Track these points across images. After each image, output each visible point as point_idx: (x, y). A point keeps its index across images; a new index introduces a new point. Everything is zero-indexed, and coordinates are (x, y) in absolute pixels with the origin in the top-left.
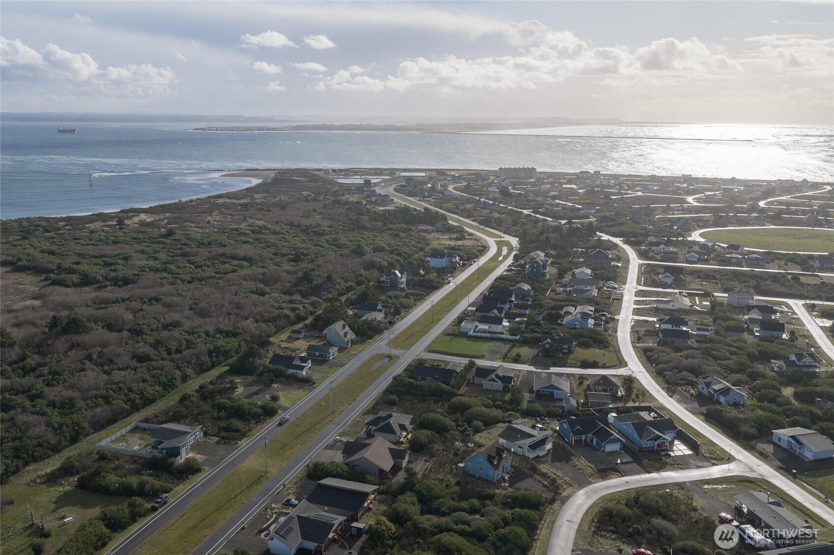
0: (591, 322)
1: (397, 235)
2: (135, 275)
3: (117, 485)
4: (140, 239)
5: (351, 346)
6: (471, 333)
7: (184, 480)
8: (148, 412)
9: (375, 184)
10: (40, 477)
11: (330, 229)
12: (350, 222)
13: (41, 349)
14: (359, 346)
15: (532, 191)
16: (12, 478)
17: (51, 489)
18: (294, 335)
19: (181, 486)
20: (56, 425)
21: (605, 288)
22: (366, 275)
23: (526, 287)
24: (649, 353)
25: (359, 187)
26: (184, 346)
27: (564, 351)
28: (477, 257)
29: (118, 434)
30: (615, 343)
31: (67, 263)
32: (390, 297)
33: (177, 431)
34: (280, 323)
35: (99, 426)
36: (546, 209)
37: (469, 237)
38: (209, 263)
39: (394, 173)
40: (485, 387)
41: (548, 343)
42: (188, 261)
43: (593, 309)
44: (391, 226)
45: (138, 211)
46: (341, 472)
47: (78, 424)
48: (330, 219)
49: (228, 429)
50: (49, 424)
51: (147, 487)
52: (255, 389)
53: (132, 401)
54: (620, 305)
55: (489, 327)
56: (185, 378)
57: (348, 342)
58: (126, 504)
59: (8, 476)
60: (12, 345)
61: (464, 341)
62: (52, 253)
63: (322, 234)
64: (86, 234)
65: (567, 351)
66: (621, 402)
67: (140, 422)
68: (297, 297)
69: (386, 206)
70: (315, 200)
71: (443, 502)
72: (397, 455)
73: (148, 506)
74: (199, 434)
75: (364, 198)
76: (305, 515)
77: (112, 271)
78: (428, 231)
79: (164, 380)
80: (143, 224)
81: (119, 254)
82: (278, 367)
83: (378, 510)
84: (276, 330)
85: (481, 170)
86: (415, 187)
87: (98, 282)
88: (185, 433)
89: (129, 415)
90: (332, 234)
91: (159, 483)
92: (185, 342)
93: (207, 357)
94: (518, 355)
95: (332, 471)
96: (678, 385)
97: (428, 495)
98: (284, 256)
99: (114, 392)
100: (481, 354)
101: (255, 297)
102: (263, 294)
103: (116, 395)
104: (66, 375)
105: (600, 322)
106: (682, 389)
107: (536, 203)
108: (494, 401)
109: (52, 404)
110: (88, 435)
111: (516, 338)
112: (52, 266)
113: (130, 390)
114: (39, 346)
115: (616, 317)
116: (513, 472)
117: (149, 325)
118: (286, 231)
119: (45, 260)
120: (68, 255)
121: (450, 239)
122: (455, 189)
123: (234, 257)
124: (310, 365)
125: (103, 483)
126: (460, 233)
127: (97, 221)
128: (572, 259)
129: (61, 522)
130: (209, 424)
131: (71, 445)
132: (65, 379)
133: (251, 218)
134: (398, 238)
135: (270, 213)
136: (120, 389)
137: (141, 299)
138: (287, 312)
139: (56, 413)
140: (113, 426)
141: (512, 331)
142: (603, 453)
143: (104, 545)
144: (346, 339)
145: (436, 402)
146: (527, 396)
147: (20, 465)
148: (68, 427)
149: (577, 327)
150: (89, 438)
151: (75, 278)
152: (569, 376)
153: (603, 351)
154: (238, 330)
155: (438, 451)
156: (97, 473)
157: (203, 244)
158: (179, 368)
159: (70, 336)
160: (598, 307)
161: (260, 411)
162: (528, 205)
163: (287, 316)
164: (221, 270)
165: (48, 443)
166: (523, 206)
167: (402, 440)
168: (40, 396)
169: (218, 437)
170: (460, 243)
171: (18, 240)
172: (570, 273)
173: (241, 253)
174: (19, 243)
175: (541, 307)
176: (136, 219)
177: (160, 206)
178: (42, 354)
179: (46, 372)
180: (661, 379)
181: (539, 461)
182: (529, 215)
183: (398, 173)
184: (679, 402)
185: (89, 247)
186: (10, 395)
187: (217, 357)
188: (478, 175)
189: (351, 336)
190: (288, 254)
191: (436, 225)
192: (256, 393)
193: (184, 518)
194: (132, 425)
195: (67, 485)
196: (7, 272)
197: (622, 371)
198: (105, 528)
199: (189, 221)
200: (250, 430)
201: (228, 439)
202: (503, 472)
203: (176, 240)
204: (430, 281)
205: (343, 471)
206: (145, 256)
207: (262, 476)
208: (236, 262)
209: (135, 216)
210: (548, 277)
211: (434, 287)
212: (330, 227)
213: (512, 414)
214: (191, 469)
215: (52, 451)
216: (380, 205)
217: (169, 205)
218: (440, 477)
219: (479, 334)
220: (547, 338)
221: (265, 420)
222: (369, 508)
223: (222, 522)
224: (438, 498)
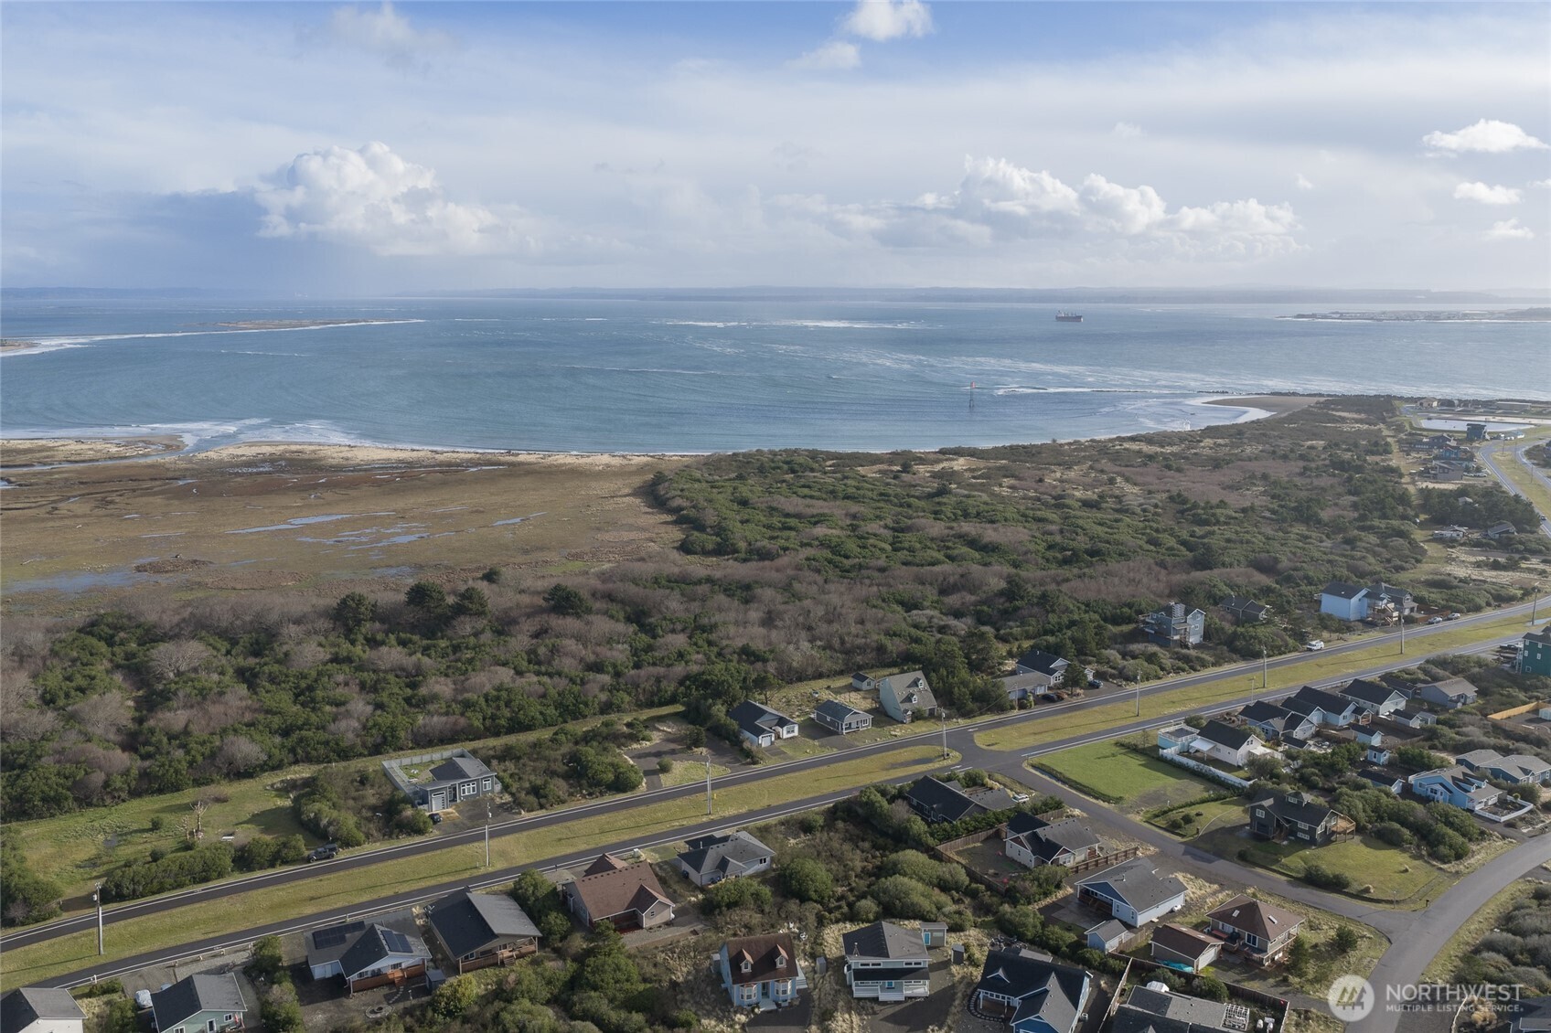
3: (312, 815)
4: (889, 496)
5: (912, 721)
6: (1170, 752)
7: (391, 837)
9: (1493, 435)
10: (284, 781)
11: (1235, 515)
14: (930, 722)
17: (274, 799)
19: (377, 843)
25: (1438, 438)
27: (1300, 835)
28: (1474, 610)
29: (427, 758)
30: (1484, 857)
31: (735, 519)
35: (426, 741)
38: (918, 546)
40: (1008, 851)
41: (1262, 807)
42: (896, 538)
44: (1376, 522)
45: (963, 453)
47: (393, 729)
48: (1272, 496)
49: (536, 791)
50: (366, 721)
51: (334, 828)
52: (667, 747)
53: (496, 719)
55: (1215, 749)
56: (603, 709)
57: (906, 712)
58: (281, 840)
61: (1135, 763)
62: (742, 502)
64: (832, 480)
65: (1307, 837)
68: (961, 623)
69: (1448, 481)
70: (1305, 457)
71: (590, 997)
72: (643, 901)
73: (306, 853)
74: (492, 786)
75: (1421, 462)
77: (772, 538)
78: (1455, 541)
80: (939, 474)
81: (819, 515)
82: (731, 722)
83: (512, 971)
84: (843, 668)
88: (463, 777)
90: (1223, 524)
91: (354, 829)
93: (673, 685)
97: (587, 978)
98: (1061, 550)
99: (486, 700)
100: (1120, 795)
101: (888, 610)
102: (912, 607)
103: (484, 705)
104: (476, 666)
109: (409, 699)
110: (402, 749)
111: (1244, 783)
112: (714, 521)
113: (509, 703)
114: (510, 622)
116: (790, 1005)
117: (675, 623)
118: (1143, 509)
120: (755, 508)
121: (1478, 565)
123: (971, 542)
124: (796, 733)
125: (306, 808)
126: (1526, 553)
129: (219, 838)
131: (370, 755)
132: (467, 670)
133: (1127, 480)
134: (1348, 547)
135: (1176, 474)
136: (498, 699)
137: (729, 584)
143: (206, 880)
144: (903, 706)
146: (1065, 893)
147: (287, 761)
148: (380, 730)
149: (1439, 797)
150: (401, 753)
151: (712, 542)
153: (1412, 864)
154: (769, 654)
157: (964, 515)
159: (554, 616)
161: (611, 778)
163: (883, 650)
164: (918, 560)
165: (337, 744)
167: (711, 886)
168: (414, 685)
169: (513, 797)
170: (1484, 574)
173: (995, 536)
174: (727, 483)
175: (1425, 739)
176: (941, 466)
177: (1011, 447)
178: (497, 633)
179: (465, 657)
181: (863, 1007)
185: (800, 500)
186: (394, 676)
187: (688, 688)
190: (1070, 549)
191: (1489, 532)
192: (655, 754)
193: (319, 883)
195: (287, 800)
198: (231, 861)
199: (1014, 476)
200: (563, 801)
201: (519, 804)
202: (761, 995)
206: (846, 523)
207: (474, 867)
208: (960, 550)
209: (946, 460)
212: (1244, 510)
215: (339, 756)
216: (1434, 478)
219: (1184, 760)
221: (602, 794)
222: (502, 962)
223: (339, 905)
224: (595, 988)
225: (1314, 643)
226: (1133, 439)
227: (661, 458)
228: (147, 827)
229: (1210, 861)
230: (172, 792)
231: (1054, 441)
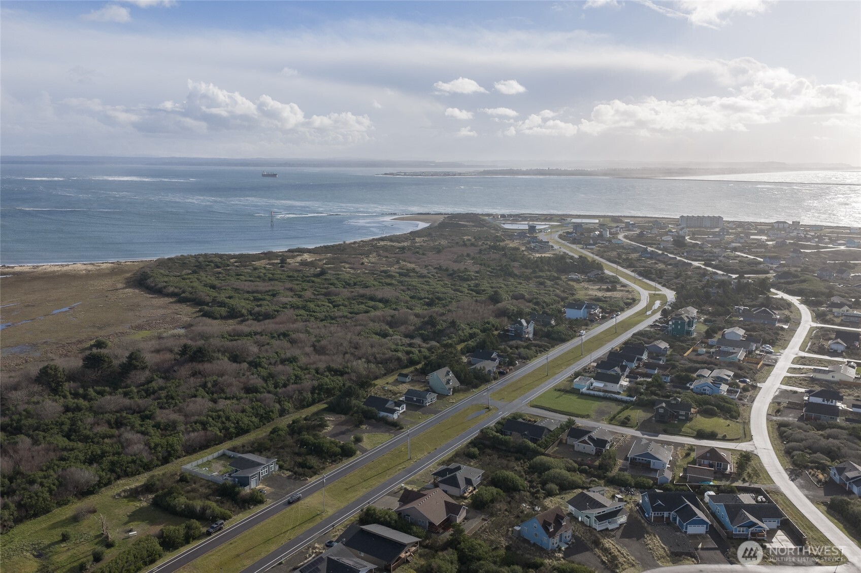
0: (724, 388)
1: (542, 283)
2: (275, 311)
3: (183, 506)
4: (294, 277)
5: (453, 394)
6: (584, 390)
7: (245, 509)
8: (239, 441)
9: (541, 230)
10: (125, 491)
11: (477, 275)
12: (499, 268)
13: (167, 375)
14: (461, 394)
15: (711, 242)
16: (103, 489)
17: (131, 503)
18: (401, 379)
19: (241, 515)
20: (153, 445)
21: (758, 352)
22: (493, 322)
23: (663, 345)
24: (783, 429)
25: (522, 233)
26: (292, 381)
27: (680, 417)
28: (622, 310)
29: (205, 459)
30: (746, 415)
31: (222, 297)
32: (511, 347)
33: (253, 462)
34: (391, 365)
35: (192, 449)
36: (720, 261)
37: (622, 288)
38: (346, 303)
39: (564, 220)
40: (576, 448)
41: (662, 407)
42: (328, 299)
43: (732, 374)
44: (541, 274)
45: (302, 251)
46: (389, 519)
47: (172, 446)
48: (481, 264)
49: (302, 465)
50: (147, 444)
51: (208, 512)
52: (344, 428)
53: (227, 429)
54: (769, 373)
55: (605, 385)
56: (283, 412)
57: (450, 389)
58: (183, 525)
59: (100, 487)
60: (144, 368)
61: (574, 398)
62: (213, 287)
63: (467, 280)
64: (249, 271)
65: (684, 418)
66: (727, 481)
67: (228, 450)
68: (418, 341)
69: (544, 253)
70: (472, 245)
71: (483, 565)
72: (452, 509)
73: (204, 530)
74: (274, 468)
75: (523, 244)
76: (335, 558)
77: (258, 306)
78: (579, 280)
79: (262, 412)
80: (304, 263)
81: (270, 291)
82: (370, 408)
83: (416, 563)
84: (385, 372)
85: (663, 218)
86: (582, 234)
87: (243, 315)
88: (259, 464)
89: (221, 443)
90: (476, 279)
91: (220, 509)
92: (293, 377)
93: (309, 393)
94: (627, 419)
95: (380, 518)
96: (806, 467)
97: (470, 555)
98: (420, 299)
99: (213, 419)
100: (587, 413)
101: (376, 338)
102: (385, 335)
103: (214, 422)
104: (178, 400)
105: (736, 389)
106: (810, 473)
107: (711, 255)
108: (580, 464)
109: (157, 426)
110: (179, 457)
111: (632, 399)
112: (208, 299)
113: (228, 418)
114: (167, 371)
115: (759, 385)
116: (573, 543)
117: (269, 359)
118: (432, 275)
119: (205, 294)
120: (225, 289)
121: (600, 290)
122: (625, 237)
123: (372, 299)
124: (405, 410)
125: (172, 503)
126: (613, 283)
127: (264, 259)
128: (730, 317)
129: (126, 535)
130: (288, 459)
131: (162, 465)
132: (176, 403)
133: (405, 261)
134: (543, 286)
135: (424, 256)
136: (219, 417)
137: (271, 334)
138: (400, 354)
139: (158, 434)
140: (205, 451)
141: (630, 391)
142: (684, 535)
143: (153, 561)
144: (448, 387)
145: (517, 459)
146: (620, 462)
147: (113, 478)
148: (162, 447)
149: (707, 392)
150: (181, 459)
151: (223, 311)
152: (677, 445)
153: (728, 422)
154: (346, 369)
155: (500, 510)
156: (170, 493)
157: (349, 284)
158: (279, 402)
159: (194, 363)
160: (740, 372)
161: (338, 450)
162: (702, 257)
163: (399, 359)
164: (356, 310)
165: (141, 461)
166: (695, 257)
167: (466, 495)
168: (149, 417)
169: (292, 471)
170: (609, 294)
171: (188, 274)
172: (720, 333)
173: (379, 294)
174: (189, 276)
175: (673, 368)
176: (299, 259)
177: (325, 247)
178: (166, 378)
179: (163, 395)
180: (788, 459)
181: (606, 535)
182: (699, 268)
183: (569, 219)
184: (801, 487)
185: (247, 283)
186: (127, 413)
187: (319, 394)
188: (656, 223)
189: (454, 383)
190: (425, 298)
191: (589, 275)
192: (343, 433)
193: (232, 546)
194: (220, 452)
195: (144, 502)
196: (171, 303)
197: (744, 446)
198: (158, 545)
199: (345, 262)
200: (324, 468)
201: (300, 475)
202: (560, 541)
203: (325, 279)
204: (558, 332)
205: (391, 519)
206: (291, 294)
207: (318, 515)
208: (372, 303)
209: (298, 255)
210: (695, 335)
211: (562, 340)
212: (477, 272)
213: (594, 481)
214: (255, 500)
215: (144, 469)
216: (538, 252)
217: (333, 246)
218: (492, 538)
219: (592, 392)
220: (662, 402)
221: (341, 460)
222: (407, 560)
223: (263, 555)
224: (479, 559)
225: (582, 332)
226: (382, 239)
227: (119, 263)
228: (56, 540)
229: (657, 436)
230: (44, 514)
231: (344, 242)
